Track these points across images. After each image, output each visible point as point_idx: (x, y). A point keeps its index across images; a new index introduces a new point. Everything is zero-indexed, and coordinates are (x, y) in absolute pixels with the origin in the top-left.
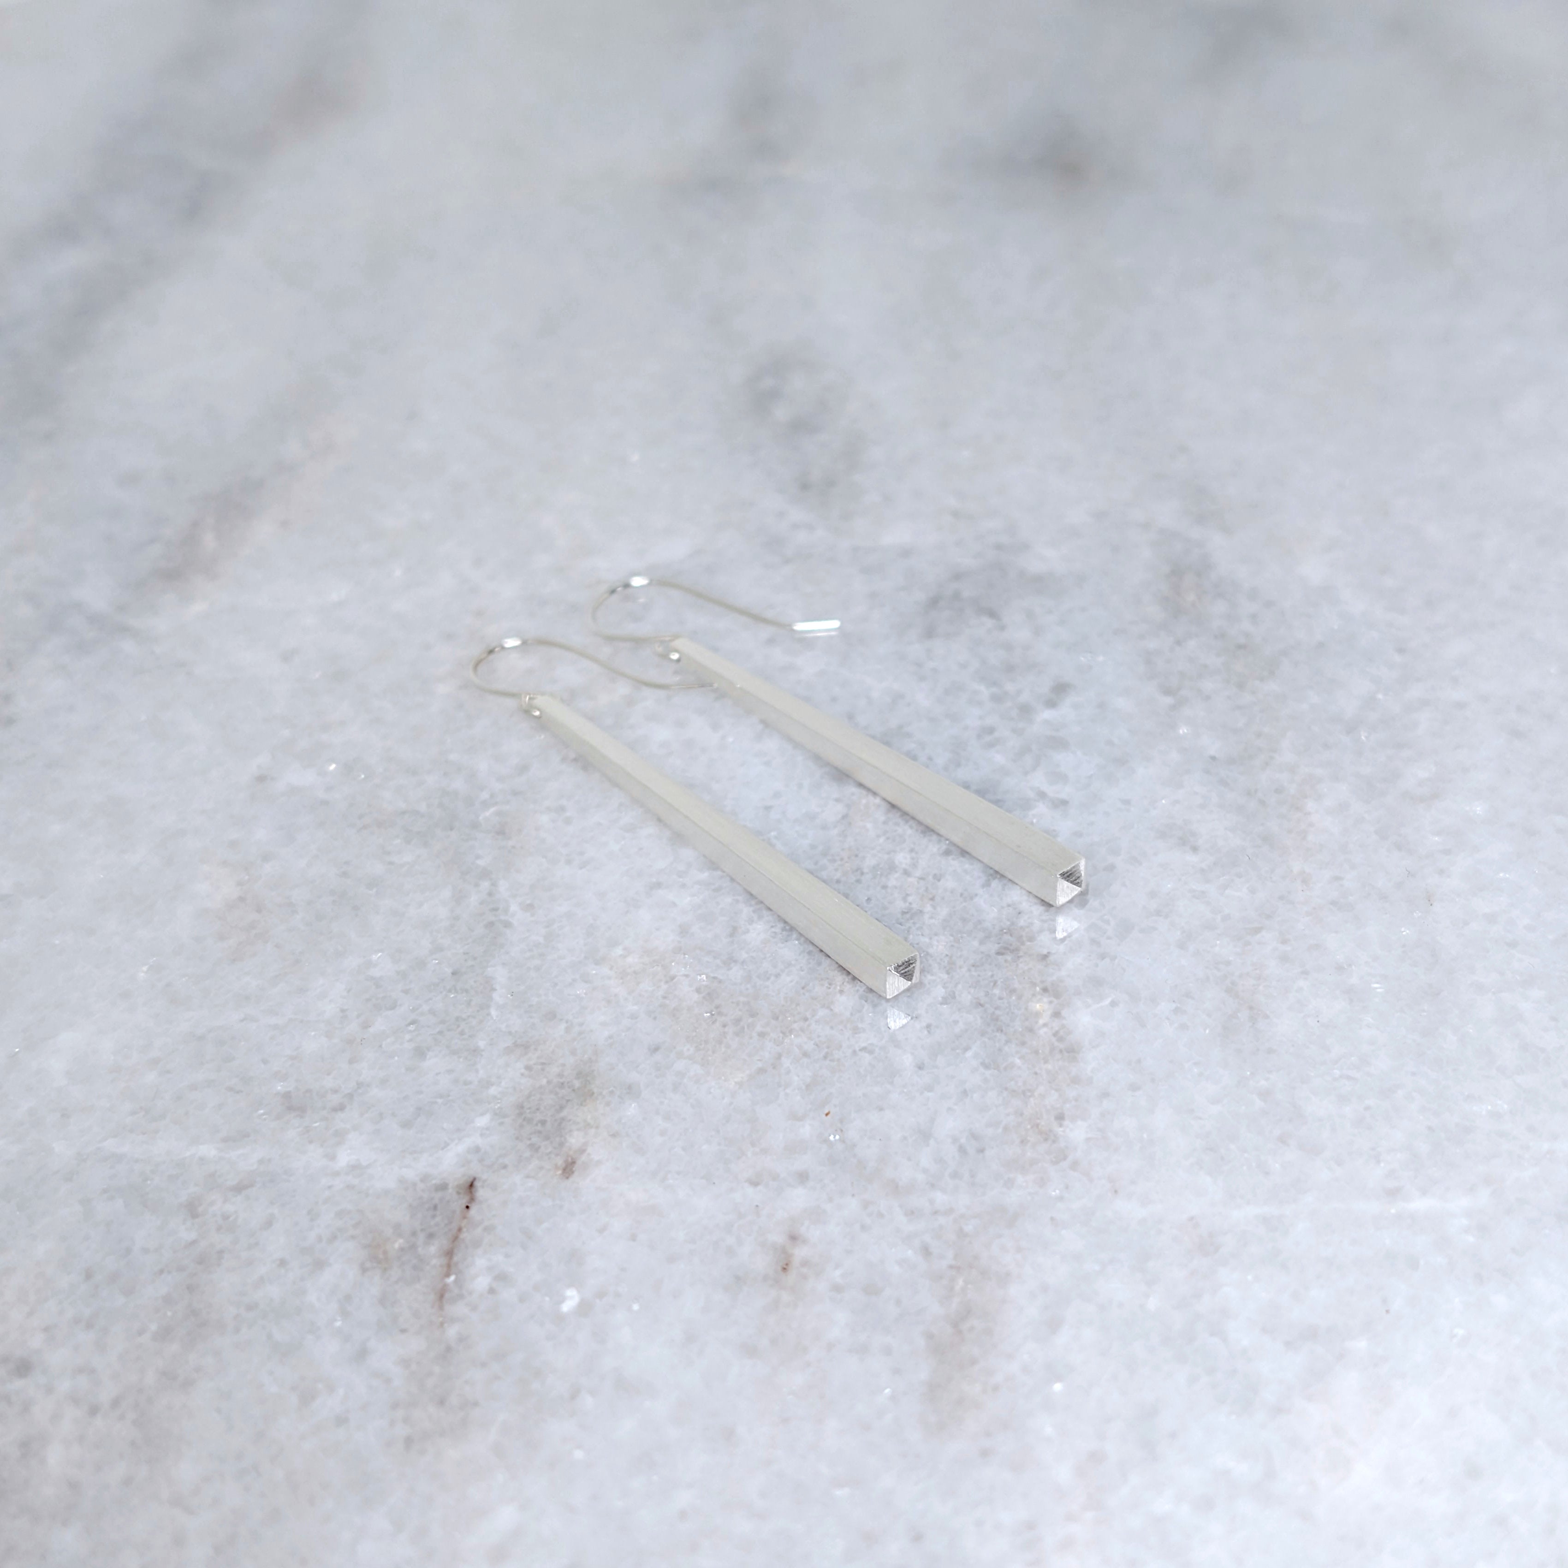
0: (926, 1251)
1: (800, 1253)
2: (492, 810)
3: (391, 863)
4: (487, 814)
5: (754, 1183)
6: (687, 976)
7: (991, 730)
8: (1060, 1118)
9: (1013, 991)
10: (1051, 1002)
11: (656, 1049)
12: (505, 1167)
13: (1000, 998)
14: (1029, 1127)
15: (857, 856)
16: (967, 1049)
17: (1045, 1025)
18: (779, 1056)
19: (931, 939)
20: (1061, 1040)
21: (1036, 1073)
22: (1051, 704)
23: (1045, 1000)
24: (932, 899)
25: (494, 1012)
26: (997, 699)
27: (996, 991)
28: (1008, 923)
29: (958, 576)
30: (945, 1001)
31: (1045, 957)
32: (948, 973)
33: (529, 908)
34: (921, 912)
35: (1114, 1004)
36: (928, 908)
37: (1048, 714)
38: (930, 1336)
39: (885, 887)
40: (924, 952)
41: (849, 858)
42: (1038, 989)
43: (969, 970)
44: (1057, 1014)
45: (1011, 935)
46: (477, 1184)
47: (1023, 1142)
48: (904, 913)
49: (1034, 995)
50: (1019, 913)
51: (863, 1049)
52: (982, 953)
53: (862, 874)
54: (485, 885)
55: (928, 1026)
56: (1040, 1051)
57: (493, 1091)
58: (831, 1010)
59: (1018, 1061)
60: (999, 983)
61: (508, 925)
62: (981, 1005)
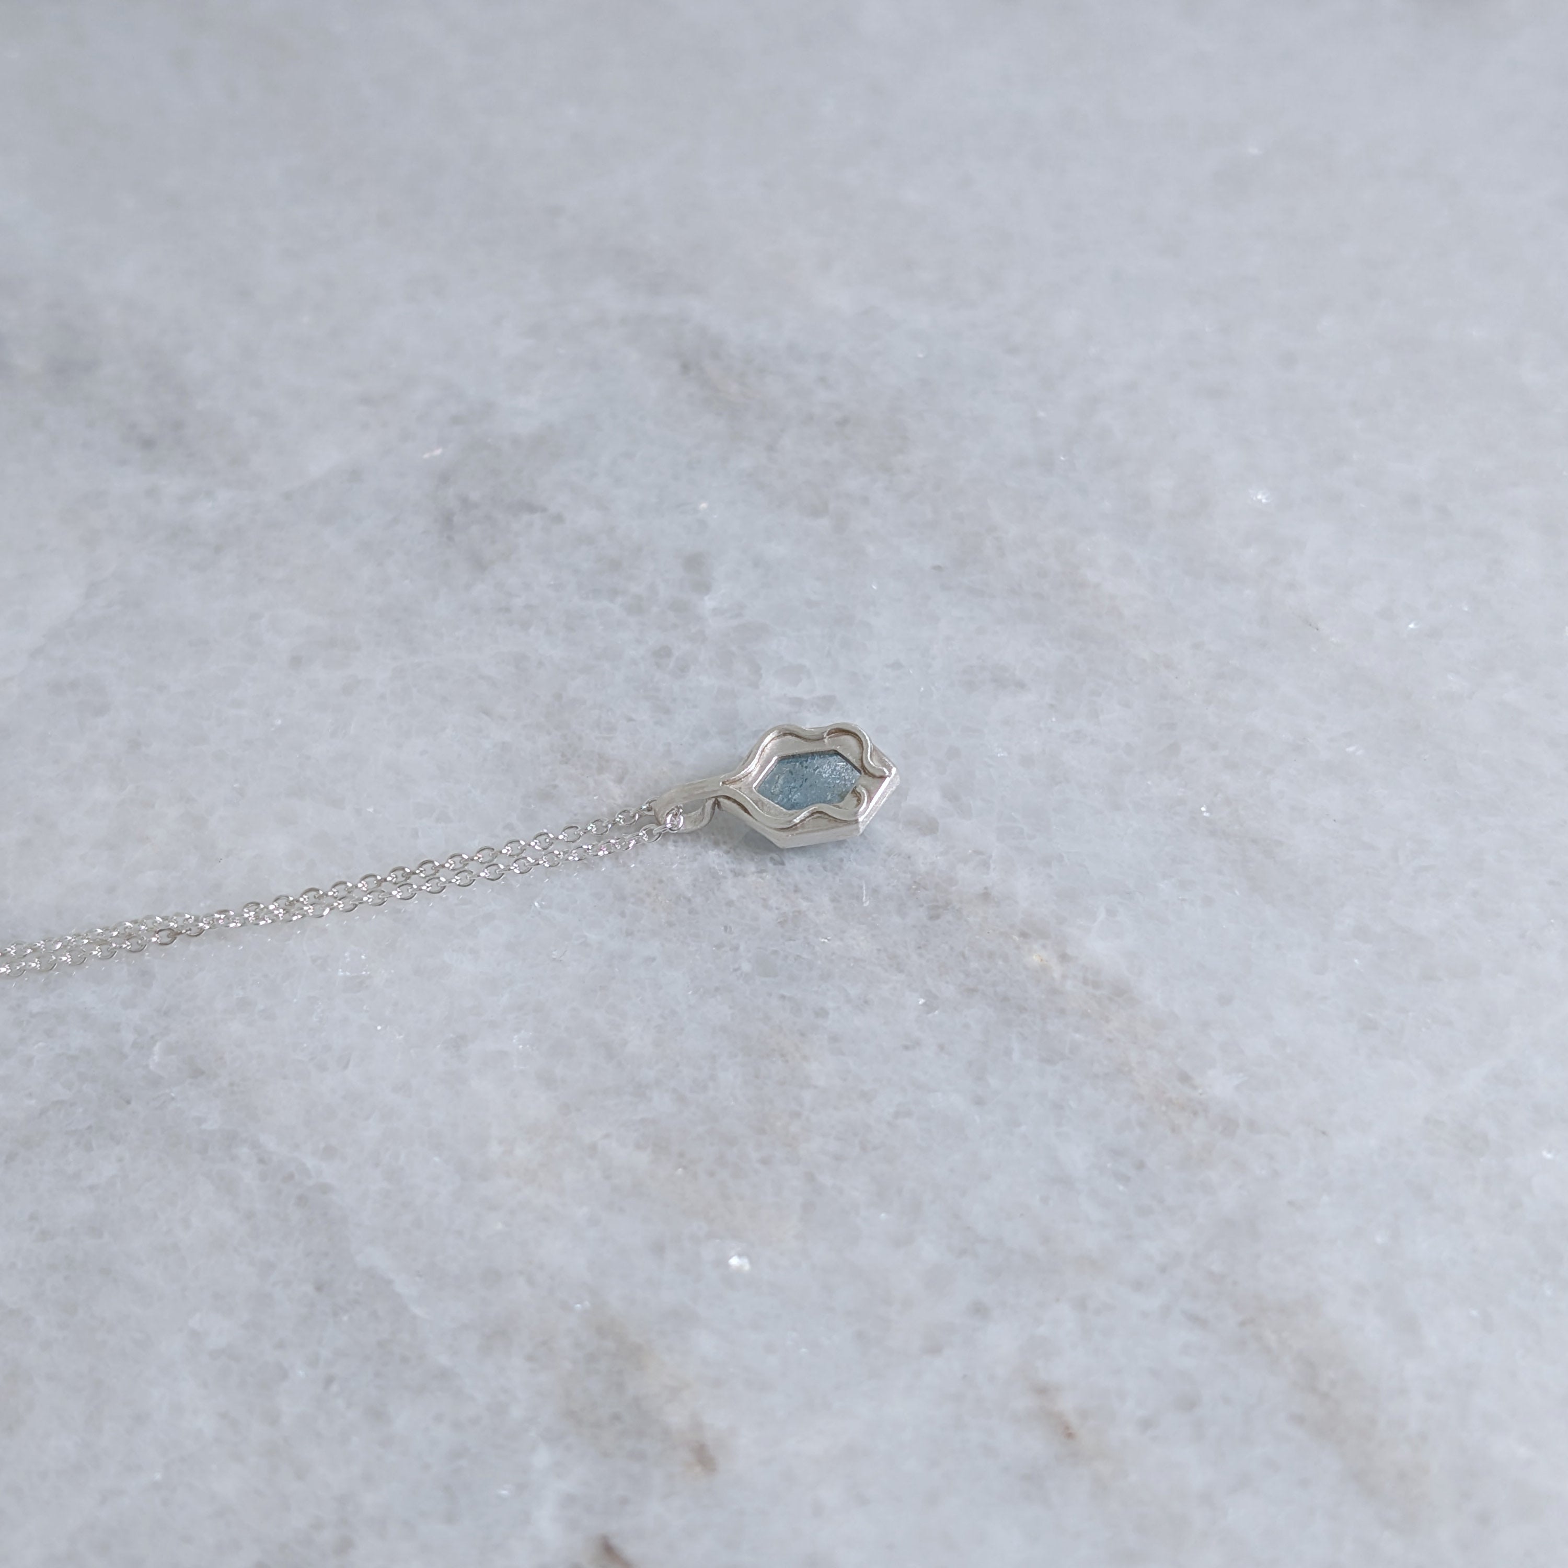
0: (1196, 1320)
1: (1067, 1404)
2: (157, 1048)
3: (92, 1188)
4: (156, 1058)
5: (935, 1349)
6: (607, 1136)
7: (662, 653)
8: (1185, 1078)
9: (991, 955)
10: (1044, 946)
11: (658, 1249)
12: (624, 1501)
13: (987, 971)
14: (1164, 1108)
15: (661, 881)
16: (1008, 1052)
17: (1064, 977)
18: (810, 1178)
19: (842, 939)
20: (1096, 985)
21: (1110, 1040)
22: (704, 587)
23: (1036, 946)
24: (797, 890)
25: (419, 1311)
26: (637, 607)
27: (974, 965)
28: (909, 876)
29: (444, 478)
30: (929, 1007)
31: (986, 896)
32: (901, 971)
33: (329, 1153)
34: (799, 912)
35: (1111, 913)
36: (804, 905)
37: (709, 603)
38: (1299, 1419)
39: (730, 903)
40: (849, 959)
41: (654, 889)
42: (1016, 938)
43: (921, 956)
44: (1064, 958)
45: (925, 889)
46: (616, 1542)
47: (1175, 1129)
48: (782, 924)
49: (1018, 948)
50: (909, 857)
51: (897, 1115)
52: (914, 926)
53: (689, 900)
54: (244, 1151)
55: (941, 1047)
56: (1089, 1011)
57: (517, 1412)
58: (816, 1087)
59: (1077, 1036)
60: (967, 953)
61: (325, 1189)
62: (972, 991)
